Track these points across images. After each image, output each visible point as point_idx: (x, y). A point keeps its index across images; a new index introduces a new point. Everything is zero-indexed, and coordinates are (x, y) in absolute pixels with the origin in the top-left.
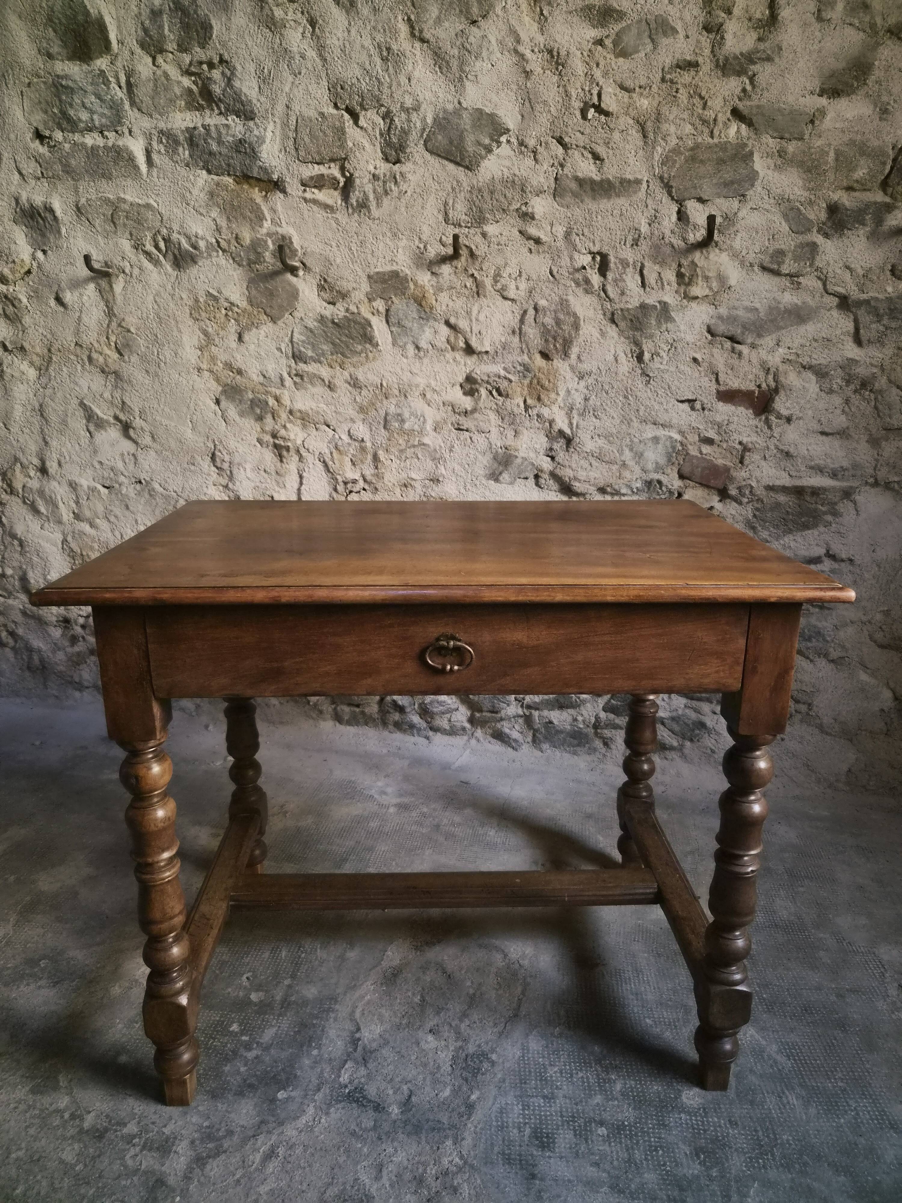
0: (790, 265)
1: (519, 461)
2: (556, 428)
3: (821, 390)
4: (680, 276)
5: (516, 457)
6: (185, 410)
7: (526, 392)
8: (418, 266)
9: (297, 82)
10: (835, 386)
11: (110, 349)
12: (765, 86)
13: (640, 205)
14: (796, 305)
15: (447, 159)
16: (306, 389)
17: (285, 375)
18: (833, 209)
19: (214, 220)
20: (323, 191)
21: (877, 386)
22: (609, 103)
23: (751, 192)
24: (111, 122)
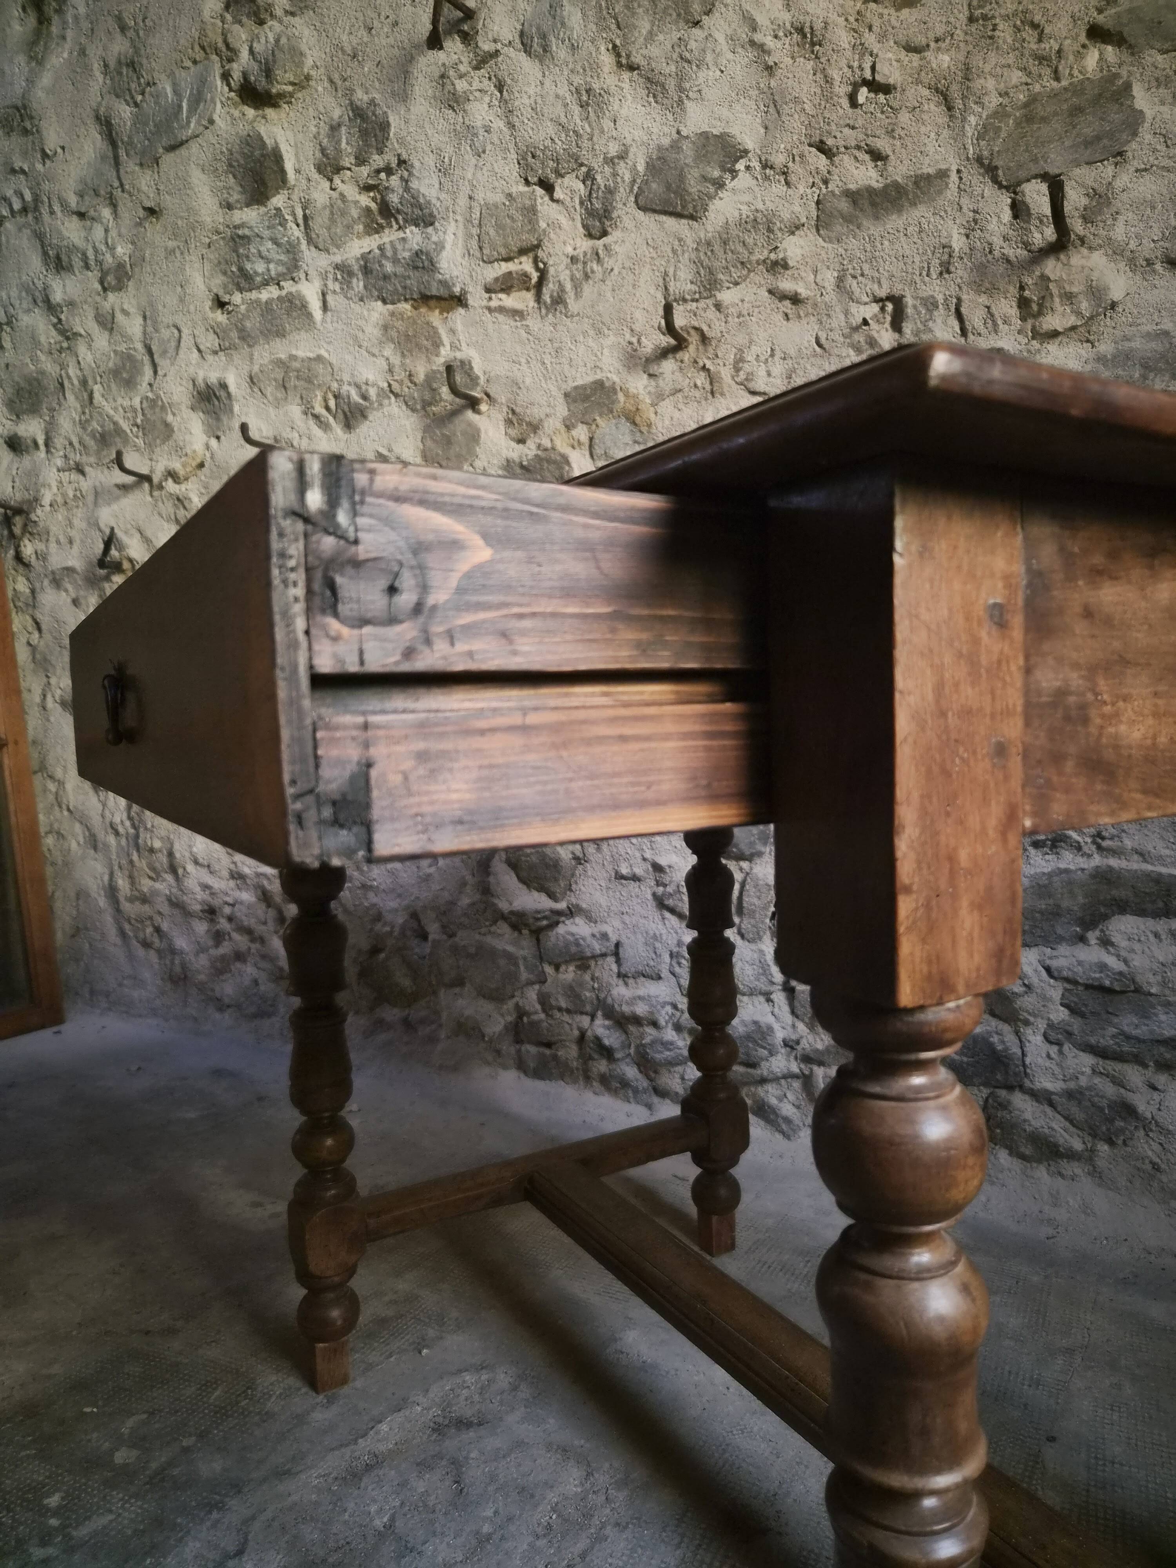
4: (1023, 303)
8: (629, 368)
9: (481, 164)
13: (949, 209)
15: (665, 213)
19: (387, 359)
20: (513, 294)
22: (889, 73)
23: (1134, 145)
24: (288, 269)
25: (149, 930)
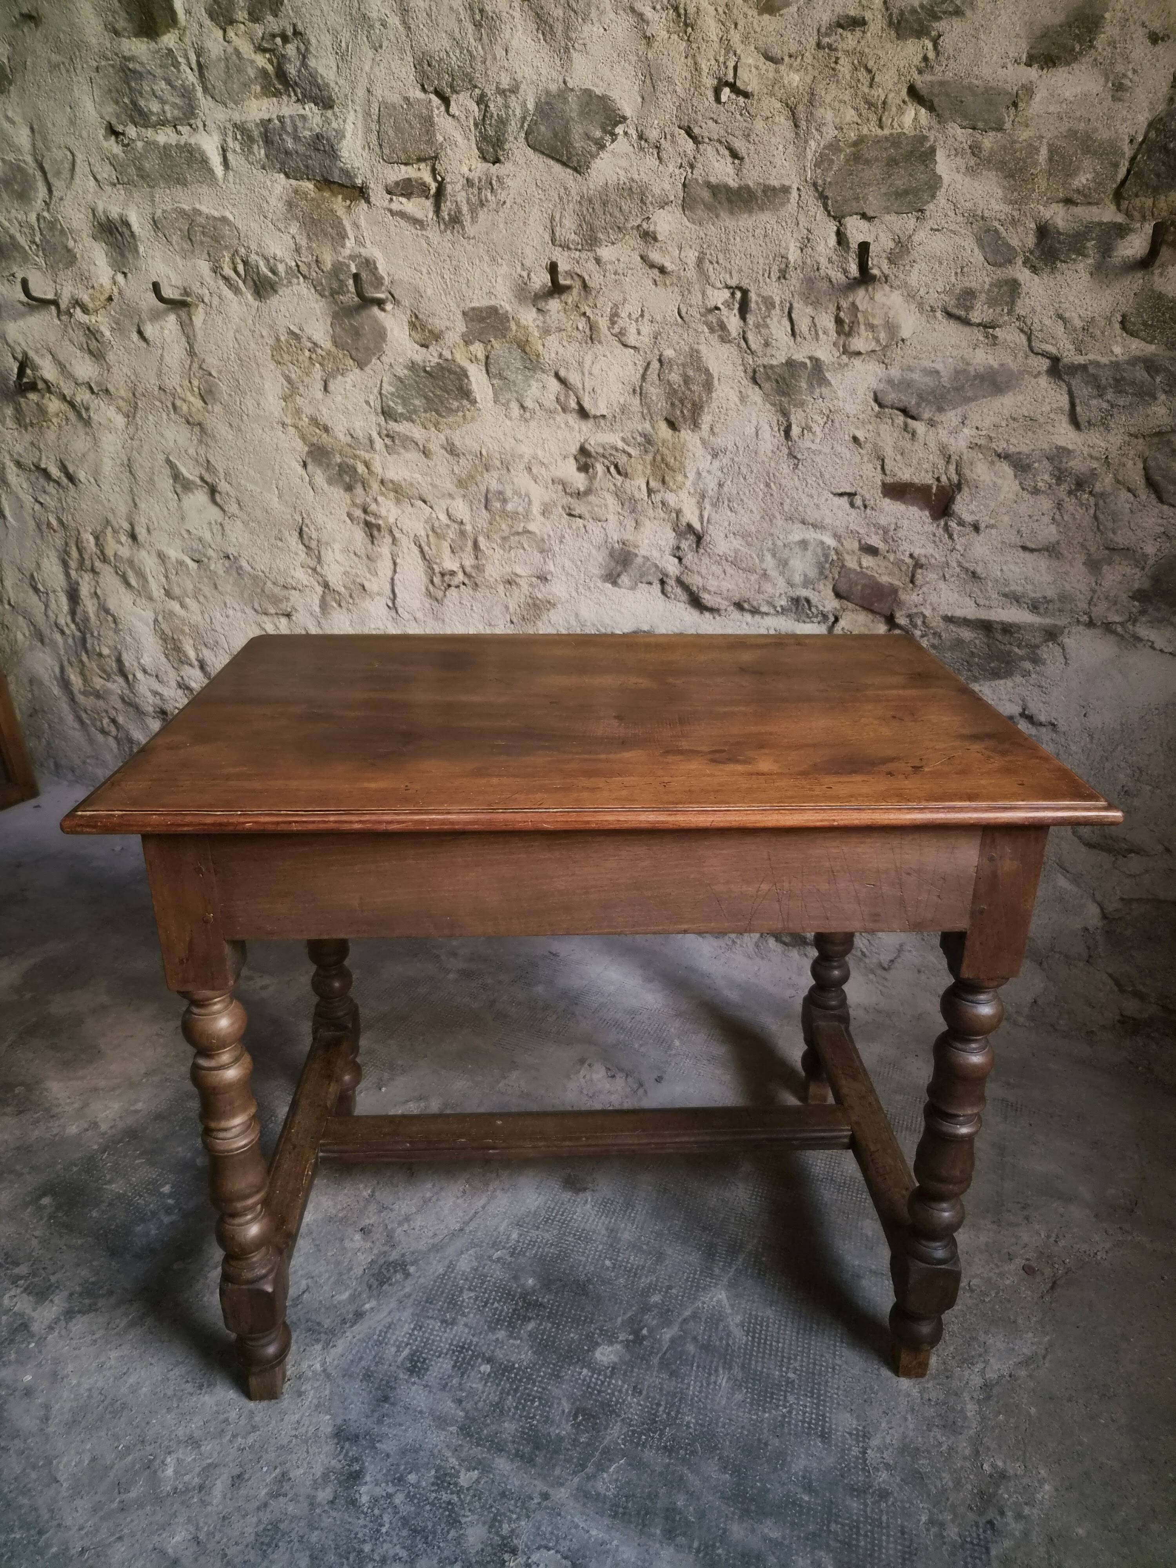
0: (982, 311)
1: (639, 560)
2: (684, 521)
3: (1023, 489)
4: (839, 321)
5: (636, 555)
6: (269, 473)
7: (648, 471)
8: (520, 300)
9: (378, 59)
10: (1040, 484)
11: (193, 395)
12: (951, 53)
13: (789, 222)
14: (991, 367)
15: (553, 158)
16: (399, 454)
17: (375, 435)
18: (1043, 231)
19: (293, 237)
20: (413, 200)
21: (1098, 488)
22: (749, 80)
23: (931, 206)
24: (184, 114)
25: (106, 721)
